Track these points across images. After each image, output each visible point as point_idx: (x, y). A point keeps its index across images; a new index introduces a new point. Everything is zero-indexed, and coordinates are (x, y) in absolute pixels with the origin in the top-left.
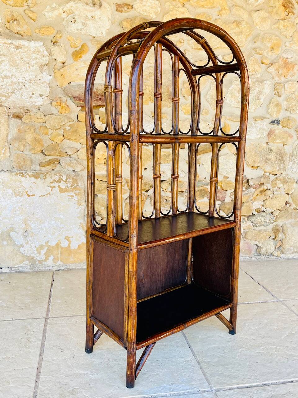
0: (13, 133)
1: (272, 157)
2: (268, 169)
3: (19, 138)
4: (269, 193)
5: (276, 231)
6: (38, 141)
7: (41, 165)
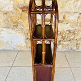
0: (5, 18)
1: (78, 24)
2: (77, 28)
3: (7, 20)
4: (76, 34)
5: (77, 44)
6: (12, 20)
7: (13, 26)
